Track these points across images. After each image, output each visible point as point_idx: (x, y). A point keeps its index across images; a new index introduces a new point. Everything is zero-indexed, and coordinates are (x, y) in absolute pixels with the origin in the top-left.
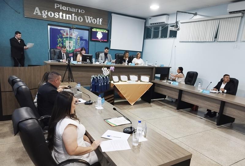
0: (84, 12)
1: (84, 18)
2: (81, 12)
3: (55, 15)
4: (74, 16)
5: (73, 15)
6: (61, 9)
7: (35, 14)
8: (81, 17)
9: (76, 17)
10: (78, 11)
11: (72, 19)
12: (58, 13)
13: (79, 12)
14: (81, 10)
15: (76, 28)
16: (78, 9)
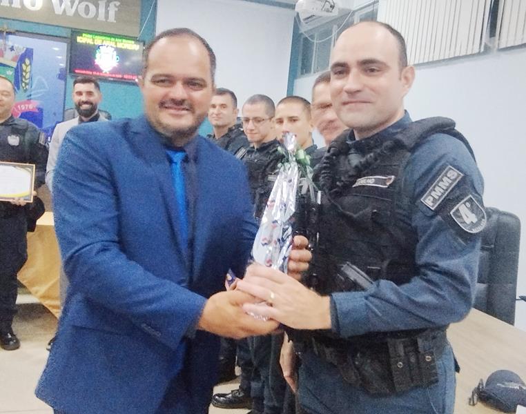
15: (17, 31)
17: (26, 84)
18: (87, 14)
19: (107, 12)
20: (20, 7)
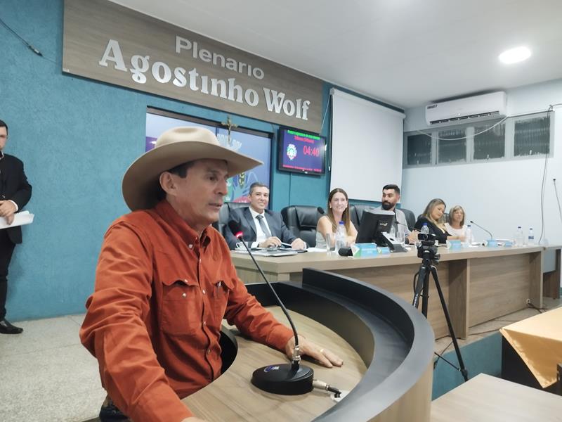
0: (261, 77)
1: (262, 97)
2: (255, 75)
3: (173, 77)
4: (235, 85)
5: (231, 81)
6: (195, 56)
7: (106, 65)
8: (253, 91)
9: (239, 88)
10: (245, 69)
11: (228, 95)
12: (184, 71)
13: (249, 74)
14: (255, 70)
15: (239, 127)
16: (245, 65)
17: (243, 180)
18: (289, 111)
19: (302, 110)
20: (242, 102)
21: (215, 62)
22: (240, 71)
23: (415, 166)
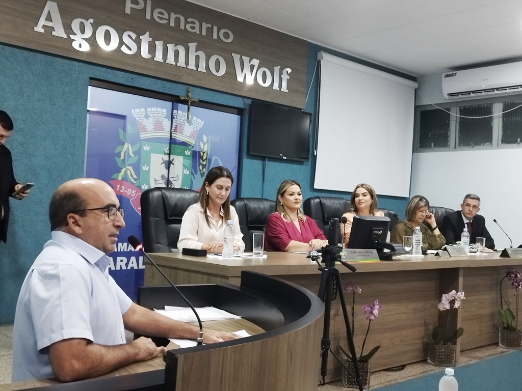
0: (229, 41)
2: (222, 38)
3: (121, 43)
4: (197, 50)
5: (192, 46)
6: (148, 17)
7: (42, 31)
8: (220, 58)
9: (202, 55)
12: (134, 36)
13: (215, 37)
14: (222, 31)
16: (210, 26)
18: (264, 82)
19: (281, 79)
20: (205, 71)
21: (172, 24)
22: (204, 33)
23: (429, 149)
